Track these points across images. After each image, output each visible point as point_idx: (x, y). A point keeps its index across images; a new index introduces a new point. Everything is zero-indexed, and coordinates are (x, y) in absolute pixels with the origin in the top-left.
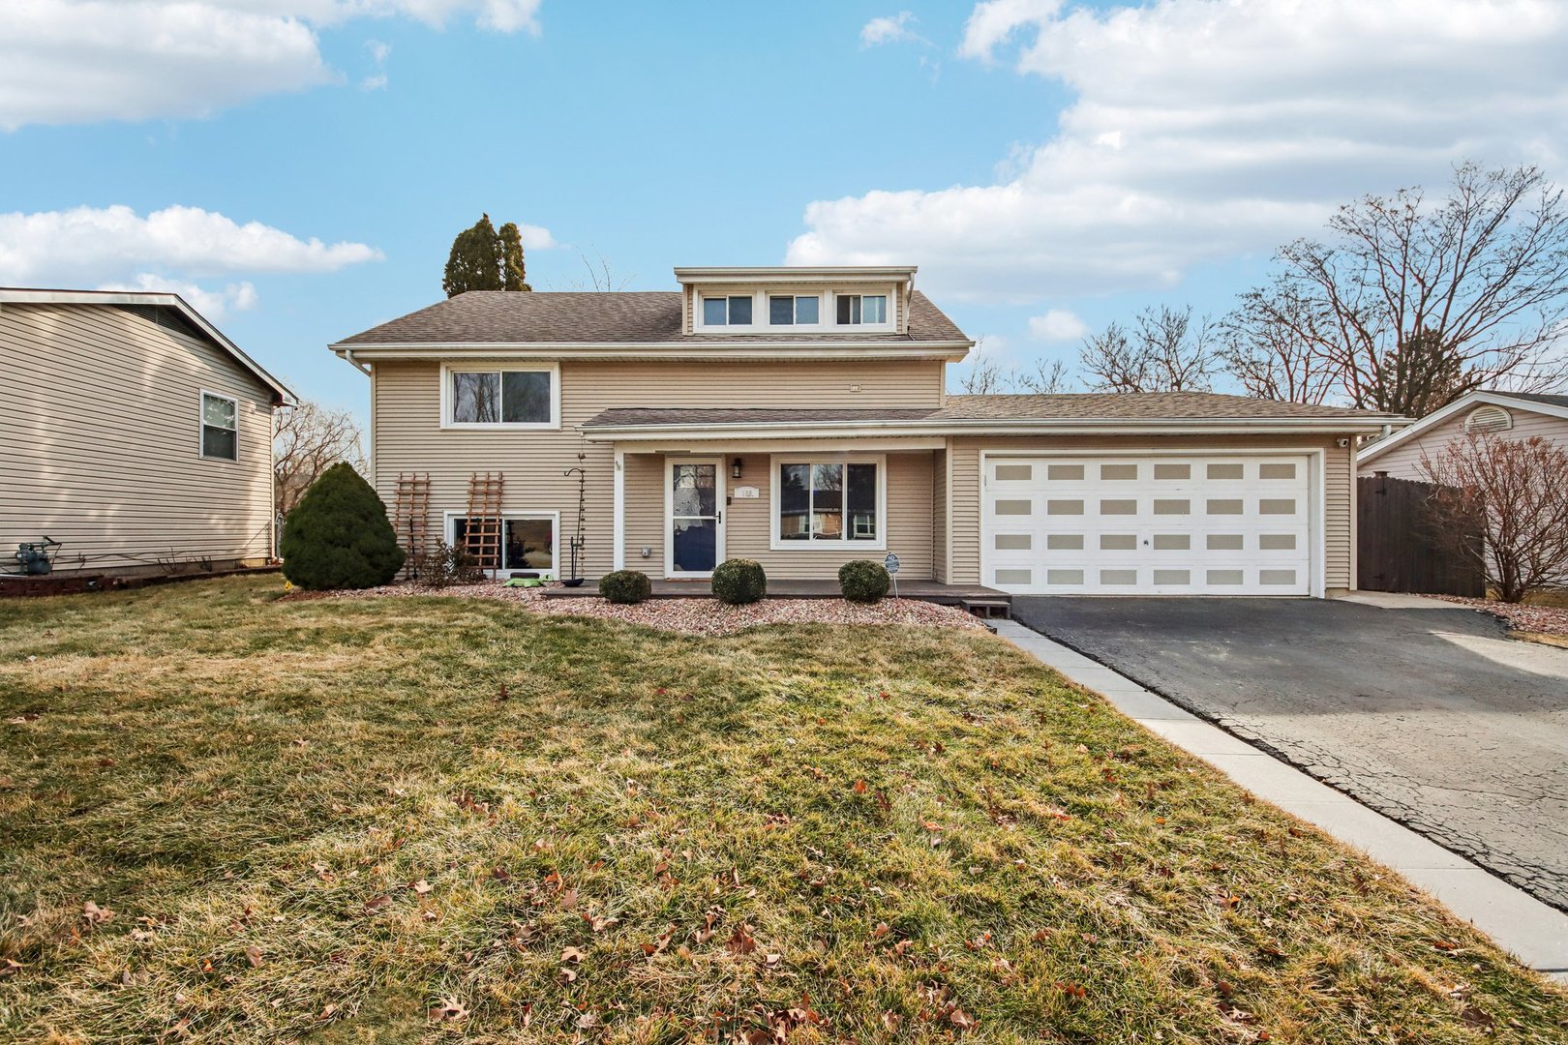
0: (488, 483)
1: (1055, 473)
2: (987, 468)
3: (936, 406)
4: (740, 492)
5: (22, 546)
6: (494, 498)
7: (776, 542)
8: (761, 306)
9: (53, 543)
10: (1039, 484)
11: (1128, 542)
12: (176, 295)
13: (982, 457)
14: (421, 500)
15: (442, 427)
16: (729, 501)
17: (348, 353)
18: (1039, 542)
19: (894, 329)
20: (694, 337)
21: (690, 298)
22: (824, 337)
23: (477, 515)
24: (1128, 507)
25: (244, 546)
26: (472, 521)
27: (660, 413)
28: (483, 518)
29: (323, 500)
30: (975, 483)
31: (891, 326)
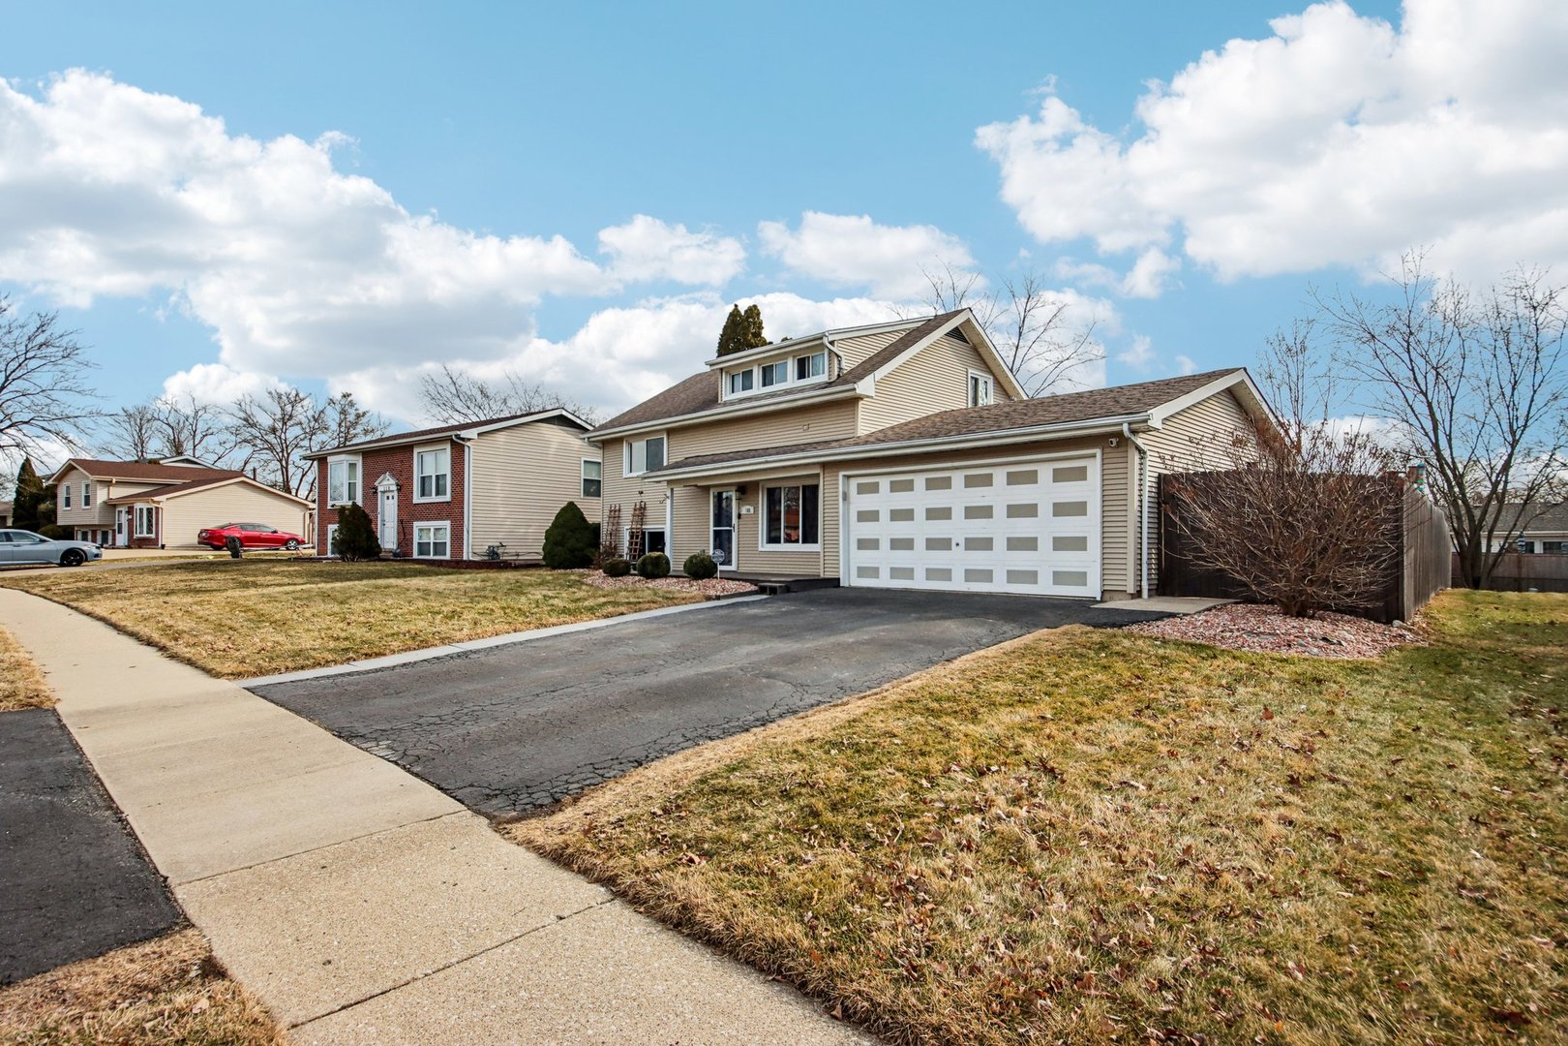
13: (841, 478)
20: (725, 404)
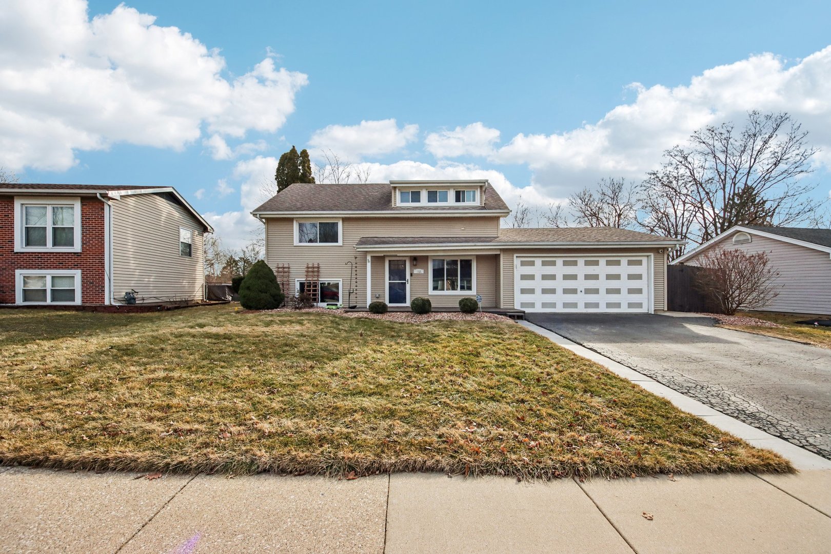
0: (313, 268)
1: (544, 264)
2: (517, 261)
3: (496, 236)
4: (416, 271)
5: (126, 293)
6: (316, 274)
7: (431, 292)
8: (424, 195)
9: (136, 292)
10: (538, 268)
11: (574, 291)
12: (173, 187)
14: (286, 274)
15: (294, 245)
16: (411, 275)
17: (258, 216)
18: (538, 291)
19: (479, 205)
21: (395, 192)
22: (450, 208)
23: (309, 280)
24: (574, 277)
25: (194, 294)
26: (307, 283)
27: (384, 239)
28: (312, 282)
29: (256, 275)
30: (512, 268)
31: (477, 203)
